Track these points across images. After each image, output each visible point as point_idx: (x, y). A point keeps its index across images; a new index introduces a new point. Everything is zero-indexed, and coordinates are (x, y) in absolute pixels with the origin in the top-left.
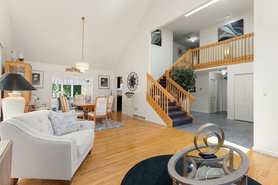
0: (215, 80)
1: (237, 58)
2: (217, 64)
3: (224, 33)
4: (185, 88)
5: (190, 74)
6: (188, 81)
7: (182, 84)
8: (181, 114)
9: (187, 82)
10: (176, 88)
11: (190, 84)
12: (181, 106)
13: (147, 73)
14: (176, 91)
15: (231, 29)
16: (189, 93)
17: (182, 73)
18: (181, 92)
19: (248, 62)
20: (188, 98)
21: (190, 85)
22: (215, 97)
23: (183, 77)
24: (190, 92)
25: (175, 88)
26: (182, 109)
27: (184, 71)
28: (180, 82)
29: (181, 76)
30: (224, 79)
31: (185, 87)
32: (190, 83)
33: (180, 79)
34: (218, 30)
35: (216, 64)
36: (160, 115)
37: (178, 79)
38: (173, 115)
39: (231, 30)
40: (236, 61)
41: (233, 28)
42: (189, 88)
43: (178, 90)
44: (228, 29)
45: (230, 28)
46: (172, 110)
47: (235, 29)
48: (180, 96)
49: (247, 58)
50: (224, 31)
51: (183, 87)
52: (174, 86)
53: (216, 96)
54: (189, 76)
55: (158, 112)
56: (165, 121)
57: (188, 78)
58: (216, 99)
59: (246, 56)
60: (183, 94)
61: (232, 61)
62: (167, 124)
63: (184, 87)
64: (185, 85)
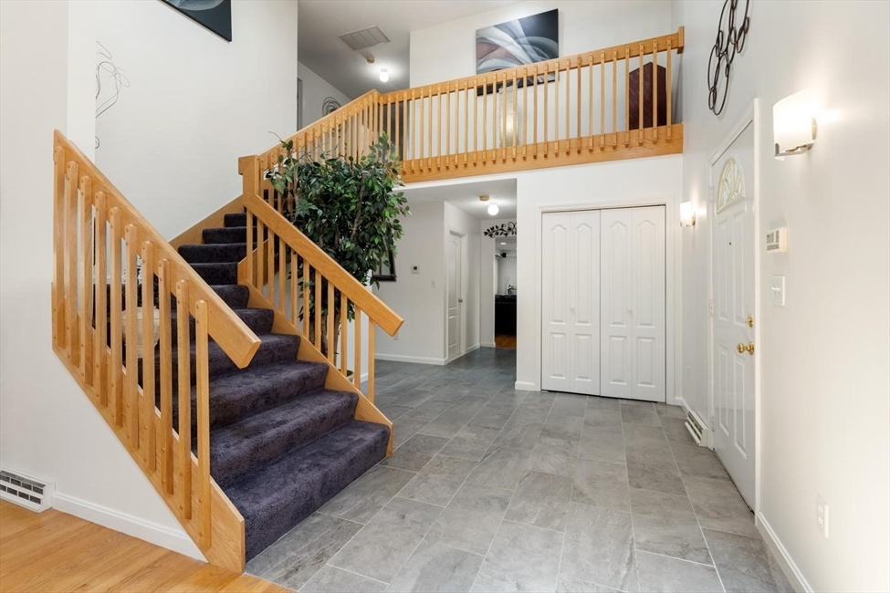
0: (460, 236)
1: (550, 146)
2: (480, 164)
3: (497, 52)
4: (351, 259)
5: (377, 189)
6: (365, 223)
7: (333, 239)
8: (323, 418)
9: (358, 231)
10: (300, 261)
11: (377, 241)
12: (329, 361)
13: (59, 139)
14: (300, 275)
15: (521, 40)
16: (369, 288)
17: (336, 180)
18: (325, 282)
19: (588, 162)
20: (364, 318)
21: (376, 247)
22: (460, 301)
23: (341, 202)
24: (375, 279)
25: (294, 260)
26: (332, 383)
27: (346, 171)
28: (321, 225)
29: (326, 199)
30: (486, 233)
31: (348, 256)
32: (376, 234)
33: (320, 212)
34: (477, 39)
35: (475, 164)
36: (150, 468)
37: (314, 207)
38: (266, 445)
39: (519, 43)
40: (546, 156)
41: (524, 40)
42: (372, 264)
43: (312, 271)
44: (511, 39)
45: (516, 38)
46: (262, 401)
47: (532, 44)
48: (325, 305)
49: (584, 145)
50: (497, 47)
51: (341, 257)
52: (289, 250)
53: (464, 297)
54: (369, 196)
55: (133, 447)
56: (186, 516)
57: (367, 209)
58: (464, 305)
59: (580, 139)
60: (338, 293)
61: (535, 157)
62: (205, 547)
63: (345, 253)
64: (348, 245)
